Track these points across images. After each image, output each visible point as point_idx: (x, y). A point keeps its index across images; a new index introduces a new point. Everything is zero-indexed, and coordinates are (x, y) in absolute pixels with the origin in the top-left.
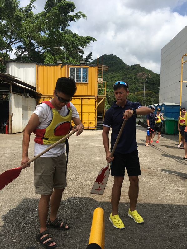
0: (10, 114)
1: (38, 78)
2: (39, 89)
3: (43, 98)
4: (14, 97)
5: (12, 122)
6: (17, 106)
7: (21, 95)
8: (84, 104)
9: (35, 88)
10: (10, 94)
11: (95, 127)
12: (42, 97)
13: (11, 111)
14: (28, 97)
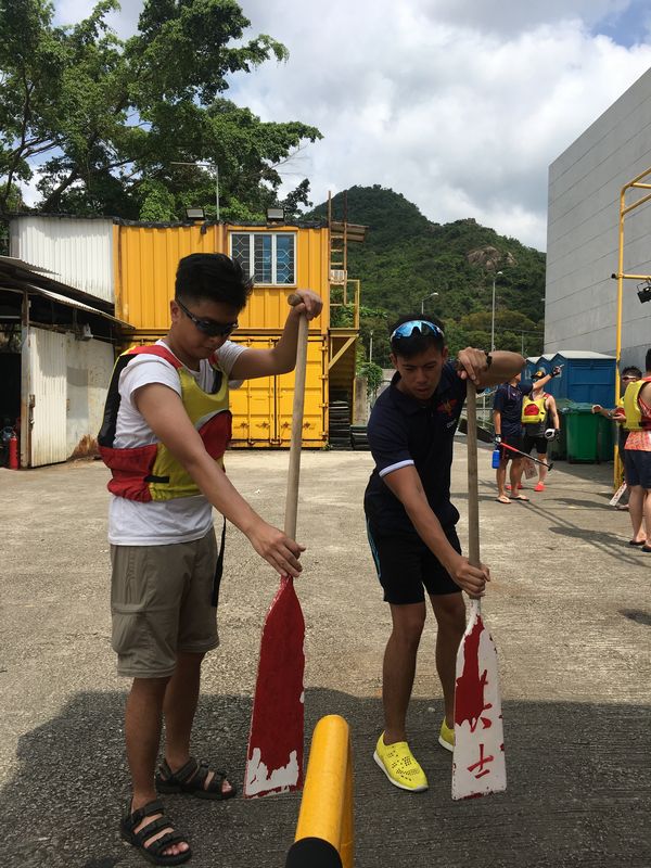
0: (26, 400)
1: (120, 272)
2: (125, 311)
3: (140, 341)
4: (39, 339)
5: (31, 426)
6: (48, 370)
7: (63, 333)
9: (113, 306)
10: (25, 329)
11: (324, 440)
12: (135, 338)
13: (29, 387)
14: (87, 339)
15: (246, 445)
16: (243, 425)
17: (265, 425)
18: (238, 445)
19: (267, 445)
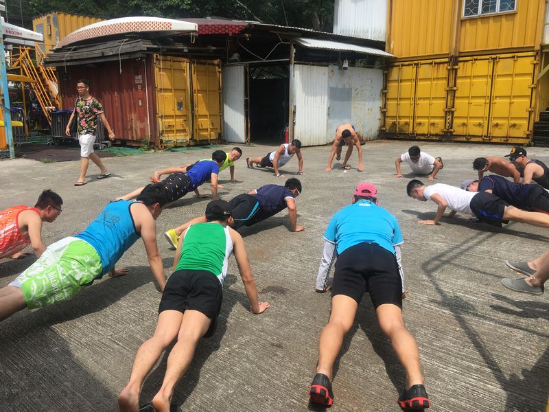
1: (391, 19)
2: (392, 46)
3: (399, 66)
5: (294, 123)
6: (308, 90)
7: (327, 66)
8: (499, 73)
11: (527, 138)
12: (396, 64)
13: (293, 101)
14: (346, 68)
15: (464, 139)
16: (464, 124)
17: (480, 125)
18: (458, 139)
19: (480, 140)
